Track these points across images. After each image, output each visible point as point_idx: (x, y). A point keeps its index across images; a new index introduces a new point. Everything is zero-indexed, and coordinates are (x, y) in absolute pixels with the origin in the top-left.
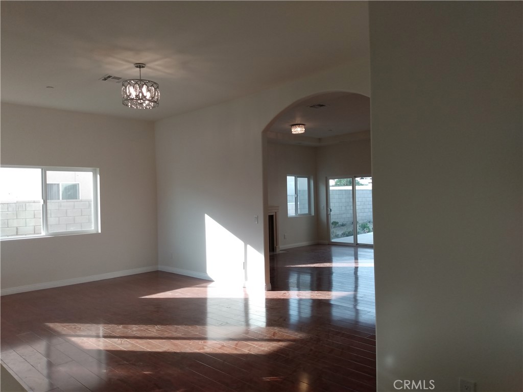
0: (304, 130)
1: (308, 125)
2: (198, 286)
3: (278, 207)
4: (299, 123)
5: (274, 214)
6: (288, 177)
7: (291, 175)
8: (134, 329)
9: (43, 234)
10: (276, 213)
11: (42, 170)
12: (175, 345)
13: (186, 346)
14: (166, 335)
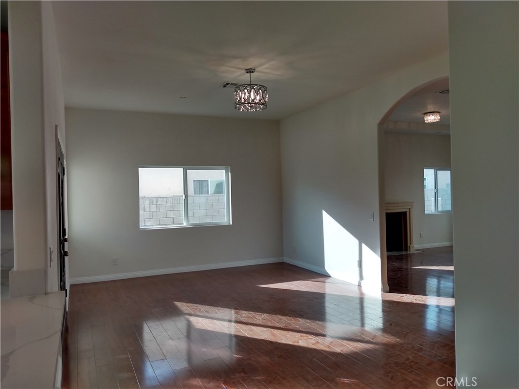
0: (439, 118)
1: (443, 112)
2: (313, 280)
3: (413, 203)
4: (432, 111)
5: (408, 210)
6: (425, 170)
7: (429, 167)
8: (244, 315)
9: (185, 224)
10: (410, 209)
11: (184, 169)
12: (273, 335)
13: (283, 338)
14: (269, 324)
